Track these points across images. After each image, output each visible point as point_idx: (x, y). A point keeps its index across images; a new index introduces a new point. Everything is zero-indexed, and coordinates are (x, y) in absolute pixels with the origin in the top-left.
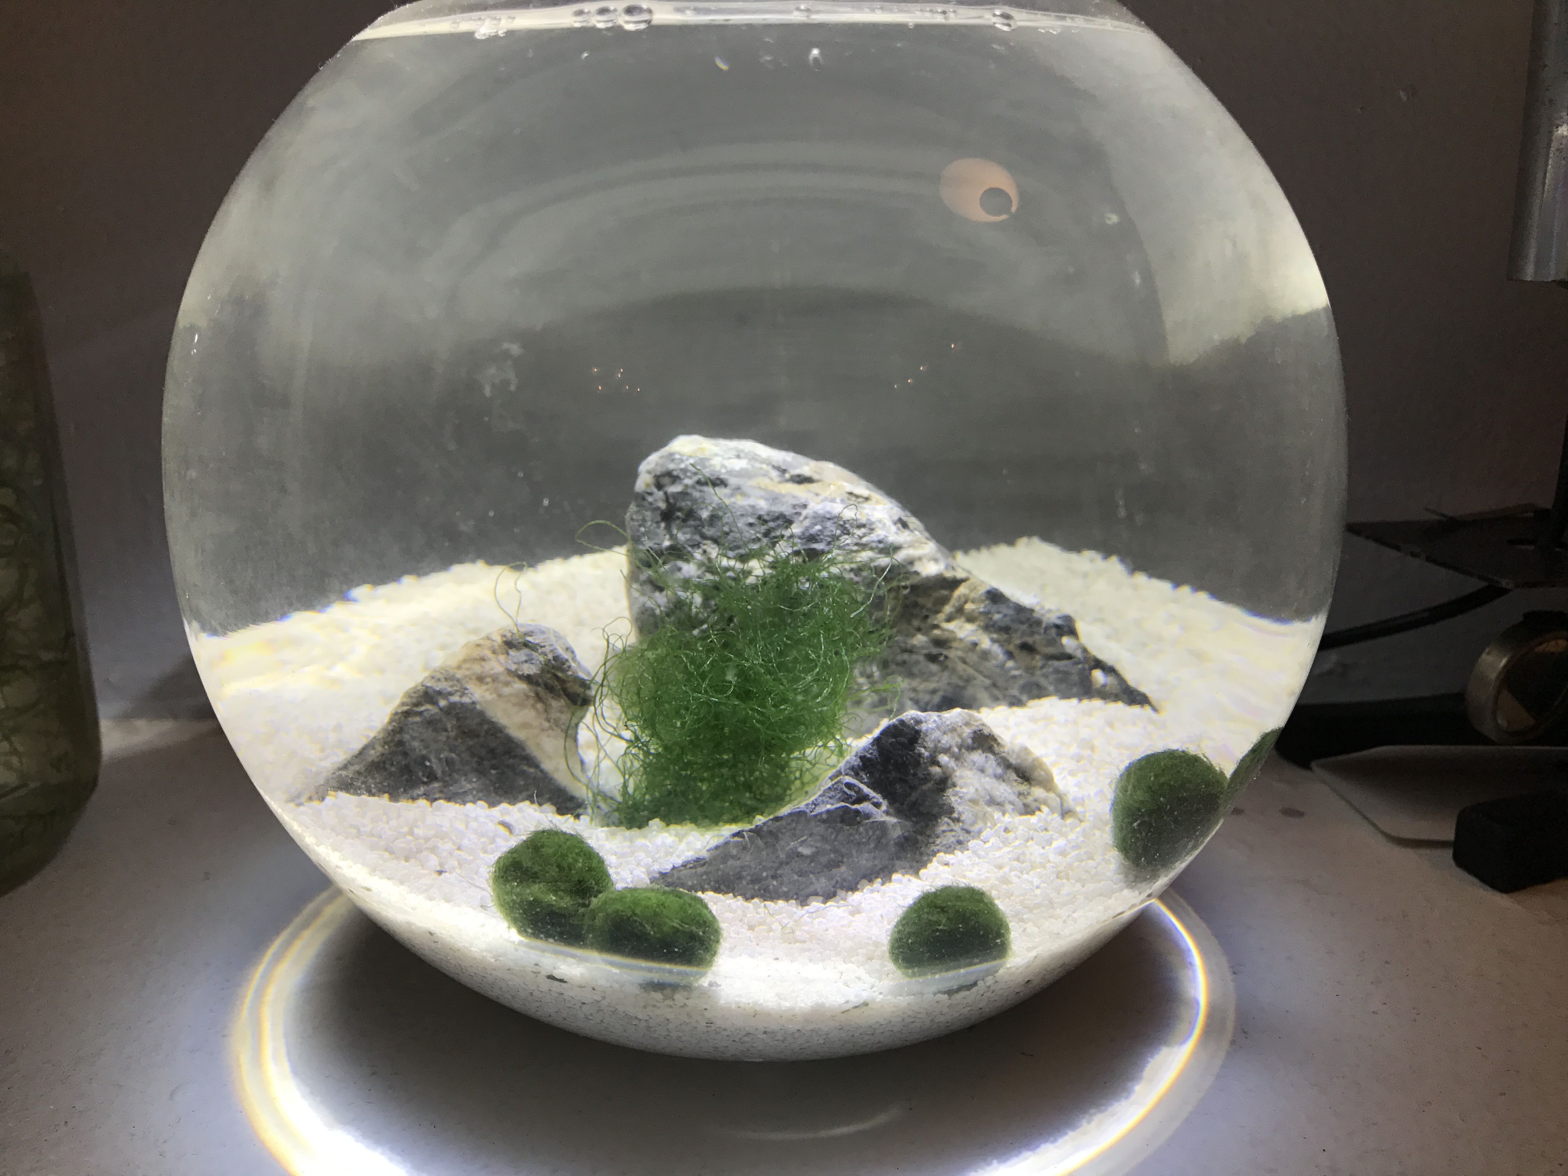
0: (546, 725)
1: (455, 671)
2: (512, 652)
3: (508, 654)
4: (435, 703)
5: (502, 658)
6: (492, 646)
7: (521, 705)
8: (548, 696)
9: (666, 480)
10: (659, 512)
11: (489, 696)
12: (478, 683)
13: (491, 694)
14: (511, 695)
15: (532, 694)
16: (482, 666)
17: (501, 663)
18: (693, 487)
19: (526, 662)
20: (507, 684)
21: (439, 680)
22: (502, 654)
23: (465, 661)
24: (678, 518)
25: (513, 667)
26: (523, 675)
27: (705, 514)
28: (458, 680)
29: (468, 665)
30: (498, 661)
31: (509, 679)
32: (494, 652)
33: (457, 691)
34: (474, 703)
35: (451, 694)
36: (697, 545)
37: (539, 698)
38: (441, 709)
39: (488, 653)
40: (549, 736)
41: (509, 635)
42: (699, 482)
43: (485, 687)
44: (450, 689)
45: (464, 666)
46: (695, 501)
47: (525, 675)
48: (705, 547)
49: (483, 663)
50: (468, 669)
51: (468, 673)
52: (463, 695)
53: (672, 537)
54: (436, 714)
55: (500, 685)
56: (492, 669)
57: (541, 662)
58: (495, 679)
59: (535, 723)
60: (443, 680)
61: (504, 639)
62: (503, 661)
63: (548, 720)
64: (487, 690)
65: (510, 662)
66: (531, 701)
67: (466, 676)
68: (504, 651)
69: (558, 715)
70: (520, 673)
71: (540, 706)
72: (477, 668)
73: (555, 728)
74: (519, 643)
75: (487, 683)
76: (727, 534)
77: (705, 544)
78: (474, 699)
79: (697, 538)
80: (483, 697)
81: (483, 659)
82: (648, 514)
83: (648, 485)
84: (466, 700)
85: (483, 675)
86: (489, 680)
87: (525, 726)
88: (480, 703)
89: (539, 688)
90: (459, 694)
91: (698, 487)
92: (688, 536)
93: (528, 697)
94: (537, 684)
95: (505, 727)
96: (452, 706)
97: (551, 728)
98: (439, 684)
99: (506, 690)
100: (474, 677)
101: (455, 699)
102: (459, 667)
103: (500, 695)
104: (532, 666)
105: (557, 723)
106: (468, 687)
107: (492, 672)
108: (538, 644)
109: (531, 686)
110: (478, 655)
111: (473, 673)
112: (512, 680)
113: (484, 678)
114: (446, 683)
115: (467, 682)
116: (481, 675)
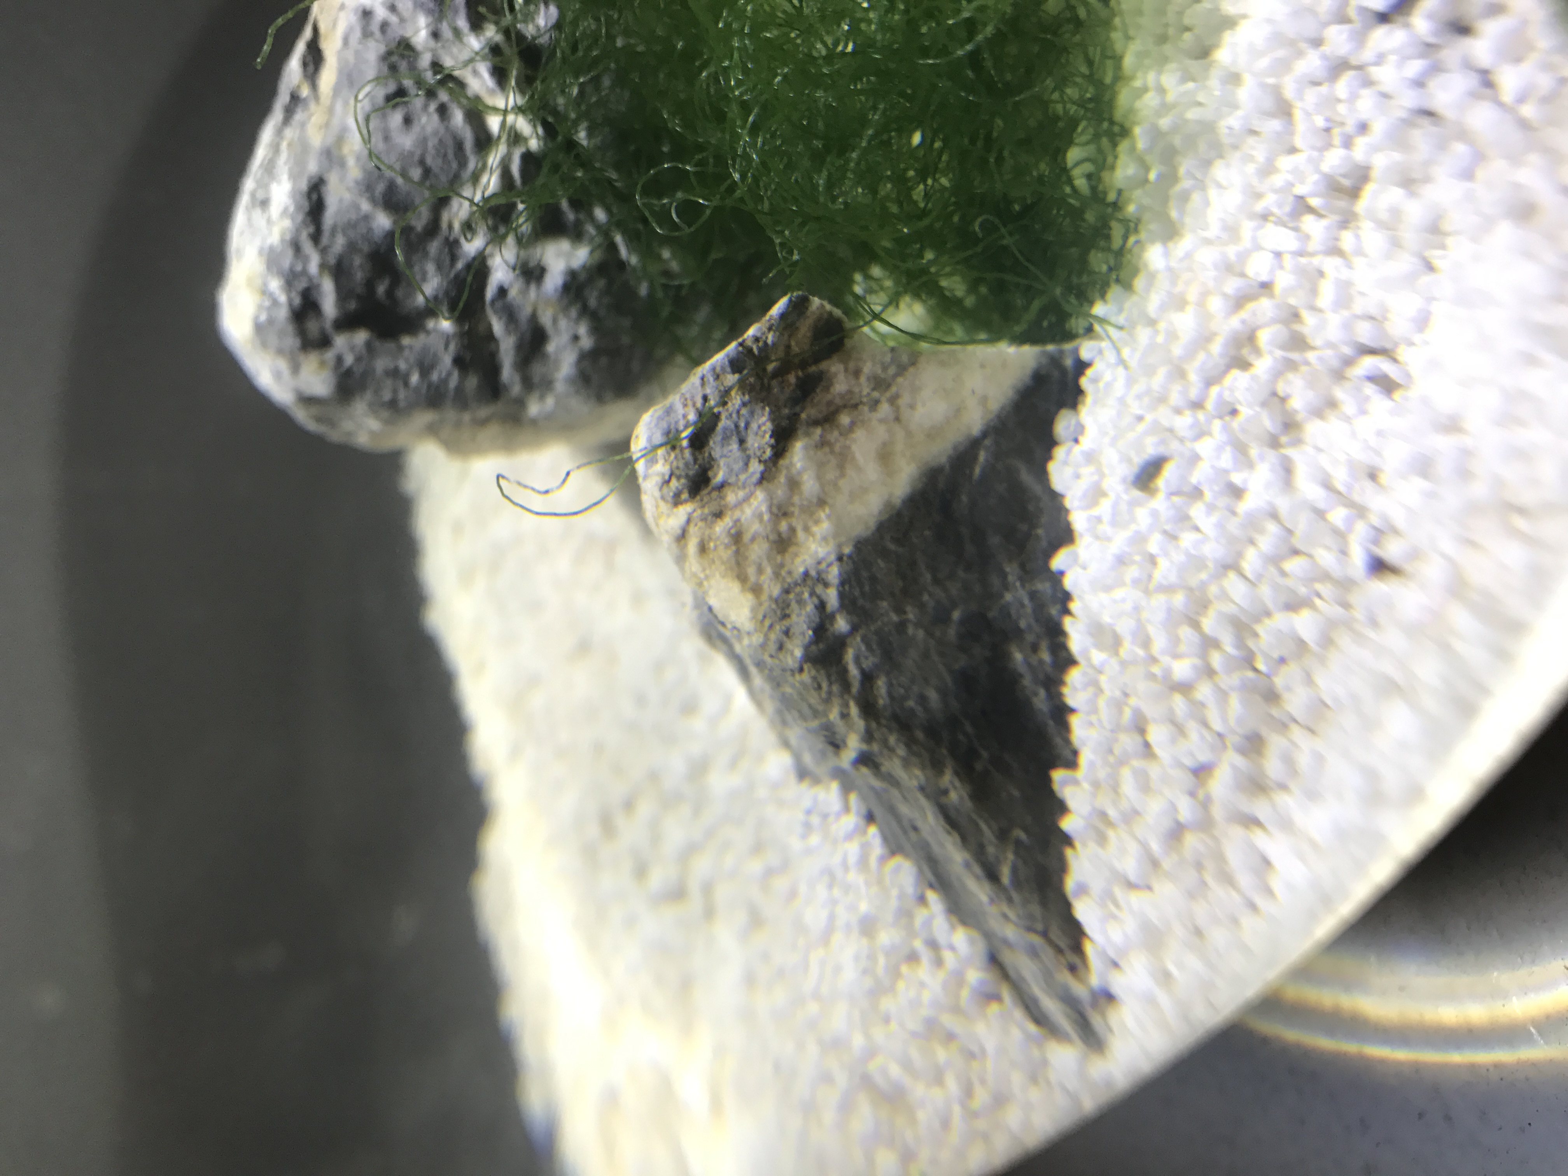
0: (885, 408)
1: (764, 597)
2: (719, 476)
3: (722, 486)
4: (841, 643)
5: (731, 497)
6: (704, 519)
7: (844, 459)
8: (823, 398)
9: (312, 327)
10: (377, 344)
11: (824, 527)
12: (792, 549)
13: (817, 522)
14: (819, 478)
15: (818, 431)
16: (753, 539)
17: (746, 499)
18: (323, 251)
19: (742, 442)
20: (794, 484)
21: (787, 633)
22: (722, 498)
23: (742, 578)
24: (390, 293)
25: (756, 467)
26: (772, 446)
27: (383, 221)
28: (787, 591)
29: (751, 571)
30: (739, 504)
31: (781, 480)
32: (719, 515)
33: (812, 594)
34: (840, 559)
35: (821, 606)
36: (452, 246)
37: (828, 419)
38: (854, 628)
39: (720, 528)
40: (912, 407)
41: (675, 484)
42: (316, 237)
43: (801, 535)
44: (810, 608)
45: (752, 578)
47: (773, 442)
48: (457, 226)
49: (746, 537)
50: (760, 571)
51: (769, 571)
52: (821, 581)
53: (430, 311)
54: (864, 639)
55: (796, 499)
56: (760, 516)
57: (744, 404)
58: (781, 512)
59: (881, 432)
60: (786, 623)
61: (685, 496)
62: (741, 494)
63: (875, 404)
64: (806, 529)
65: (743, 477)
66: (834, 436)
67: (777, 575)
68: (715, 494)
69: (863, 379)
70: (769, 453)
71: (845, 419)
72: (758, 551)
73: (894, 389)
74: (695, 460)
75: (792, 530)
77: (450, 227)
78: (833, 557)
79: (434, 247)
80: (825, 539)
81: (737, 537)
82: (381, 364)
83: (322, 364)
84: (834, 573)
85: (773, 537)
86: (783, 526)
87: (885, 456)
88: (840, 546)
89: (803, 416)
90: (819, 589)
93: (823, 443)
94: (794, 418)
95: (888, 504)
96: (847, 603)
97: (893, 400)
98: (795, 630)
99: (809, 485)
100: (779, 558)
101: (832, 596)
102: (756, 590)
103: (821, 503)
104: (755, 425)
105: (880, 384)
106: (801, 570)
107: (766, 517)
108: (700, 414)
109: (800, 432)
110: (727, 547)
111: (769, 558)
112: (784, 472)
113: (779, 534)
114: (794, 617)
115: (790, 573)
116: (775, 542)
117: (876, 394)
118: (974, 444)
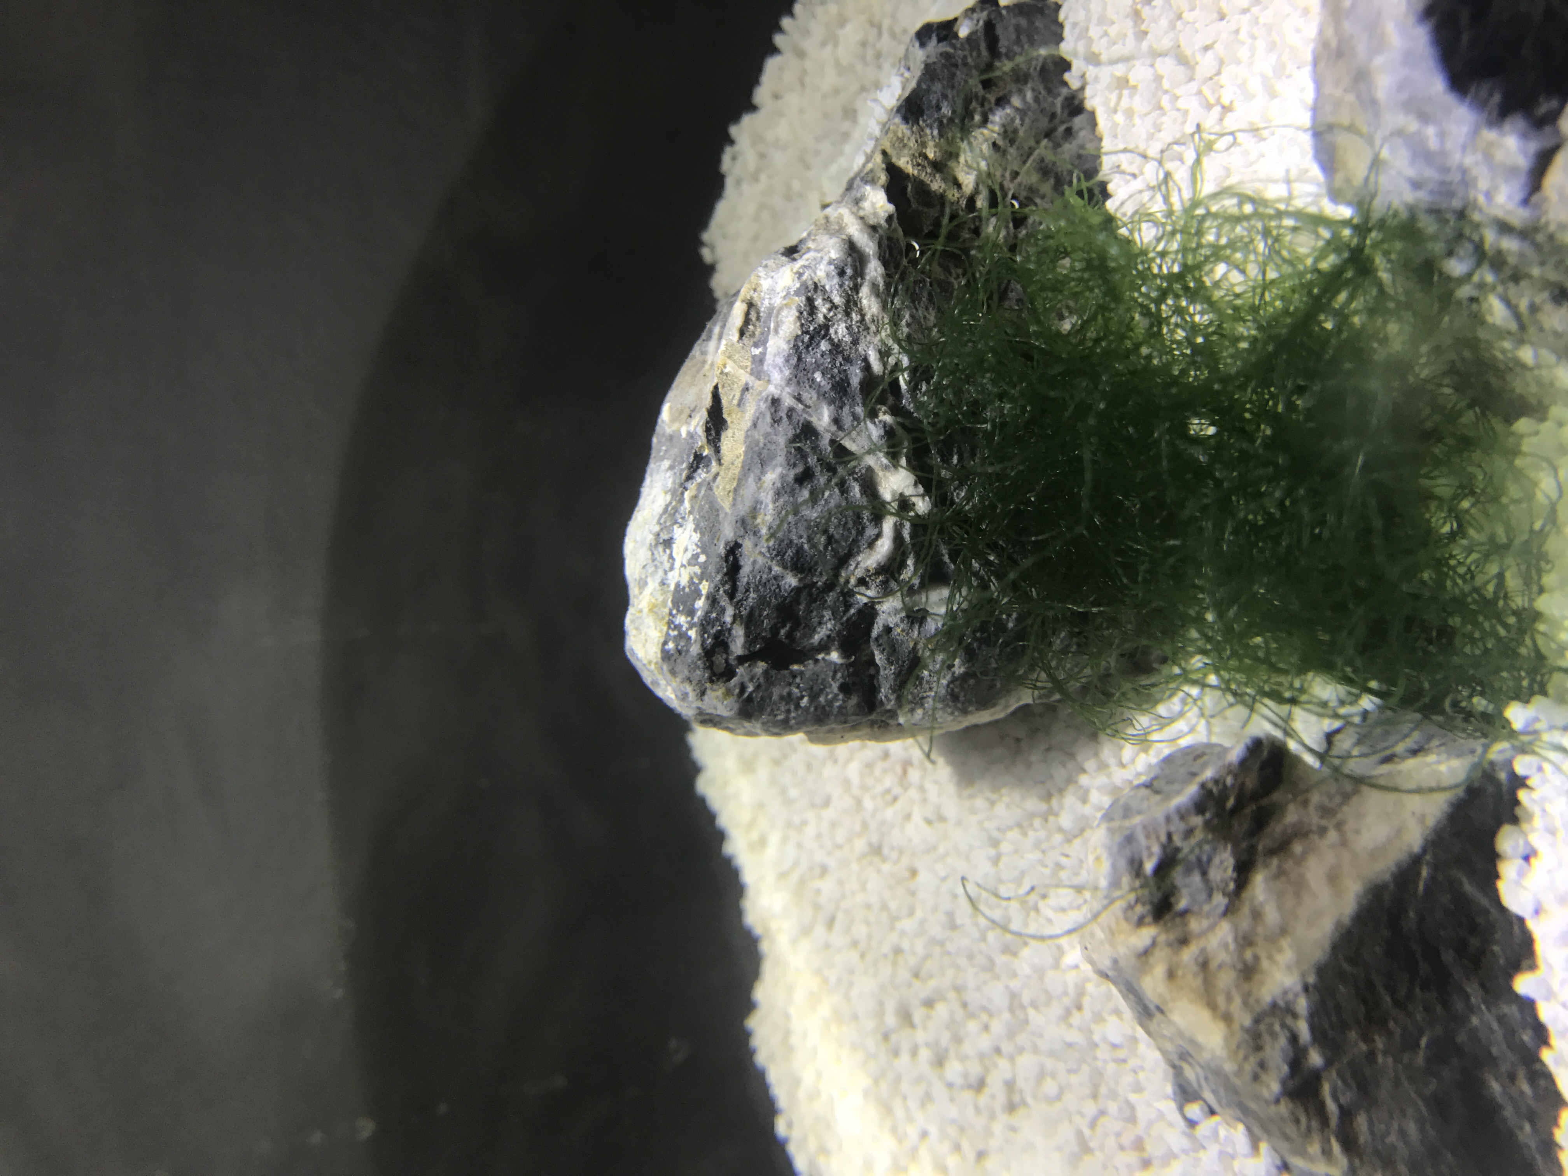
0: (1332, 835)
1: (1236, 1026)
2: (1182, 903)
3: (1184, 913)
4: (1317, 1076)
5: (1194, 925)
6: (1169, 945)
7: (1300, 887)
8: (1276, 829)
9: (719, 660)
10: (773, 672)
11: (1286, 955)
12: (1257, 977)
13: (1280, 950)
14: (1280, 908)
15: (1275, 862)
16: (1220, 967)
17: (1212, 928)
18: (738, 605)
19: (1204, 873)
20: (1257, 915)
21: (1262, 1065)
22: (1185, 924)
23: (1212, 1006)
24: (789, 635)
25: (1220, 900)
26: (1236, 881)
27: (791, 581)
28: (1257, 1021)
29: (1221, 1000)
30: (1203, 933)
31: (1246, 910)
32: (1184, 941)
33: (1284, 1025)
34: (1306, 988)
35: (1294, 1039)
36: (847, 595)
37: (1281, 848)
38: (1329, 1063)
39: (1188, 954)
40: (1358, 832)
41: (1139, 909)
42: (731, 595)
43: (1265, 963)
44: (1283, 1041)
45: (1223, 1007)
46: (762, 601)
47: (1235, 875)
48: (853, 581)
49: (1213, 965)
50: (1229, 999)
51: (1238, 1001)
52: (1290, 1011)
53: (824, 647)
54: (1340, 1075)
55: (1260, 930)
56: (1226, 946)
58: (1246, 941)
60: (1260, 1055)
61: (1149, 919)
62: (1205, 923)
63: (1323, 831)
64: (1270, 958)
65: (1206, 908)
66: (1289, 865)
67: (1245, 1003)
68: (1178, 920)
69: (1311, 808)
70: (1232, 886)
71: (1297, 848)
72: (1226, 979)
73: (1339, 816)
74: (1159, 888)
75: (1256, 958)
76: (830, 539)
77: (847, 581)
78: (1299, 988)
79: (831, 598)
80: (1289, 968)
81: (1204, 965)
82: (777, 692)
83: (728, 693)
84: (1302, 1005)
85: (1240, 966)
86: (1248, 955)
87: (1333, 878)
88: (1303, 975)
89: (1260, 848)
90: (1289, 1021)
91: (739, 596)
92: (827, 614)
93: (1280, 873)
94: (1252, 850)
95: (1338, 924)
96: (1319, 1035)
98: (1270, 1063)
99: (1272, 916)
100: (1246, 987)
101: (1303, 1029)
102: (1227, 1018)
103: (1284, 931)
104: (1216, 861)
105: (1326, 812)
106: (1270, 999)
107: (1232, 946)
108: (1164, 847)
109: (1259, 865)
110: (1195, 975)
111: (1237, 987)
112: (1247, 903)
113: (1245, 964)
114: (1267, 1048)
115: (1258, 1001)
116: (1240, 971)
117: (1324, 822)
118: (1416, 861)
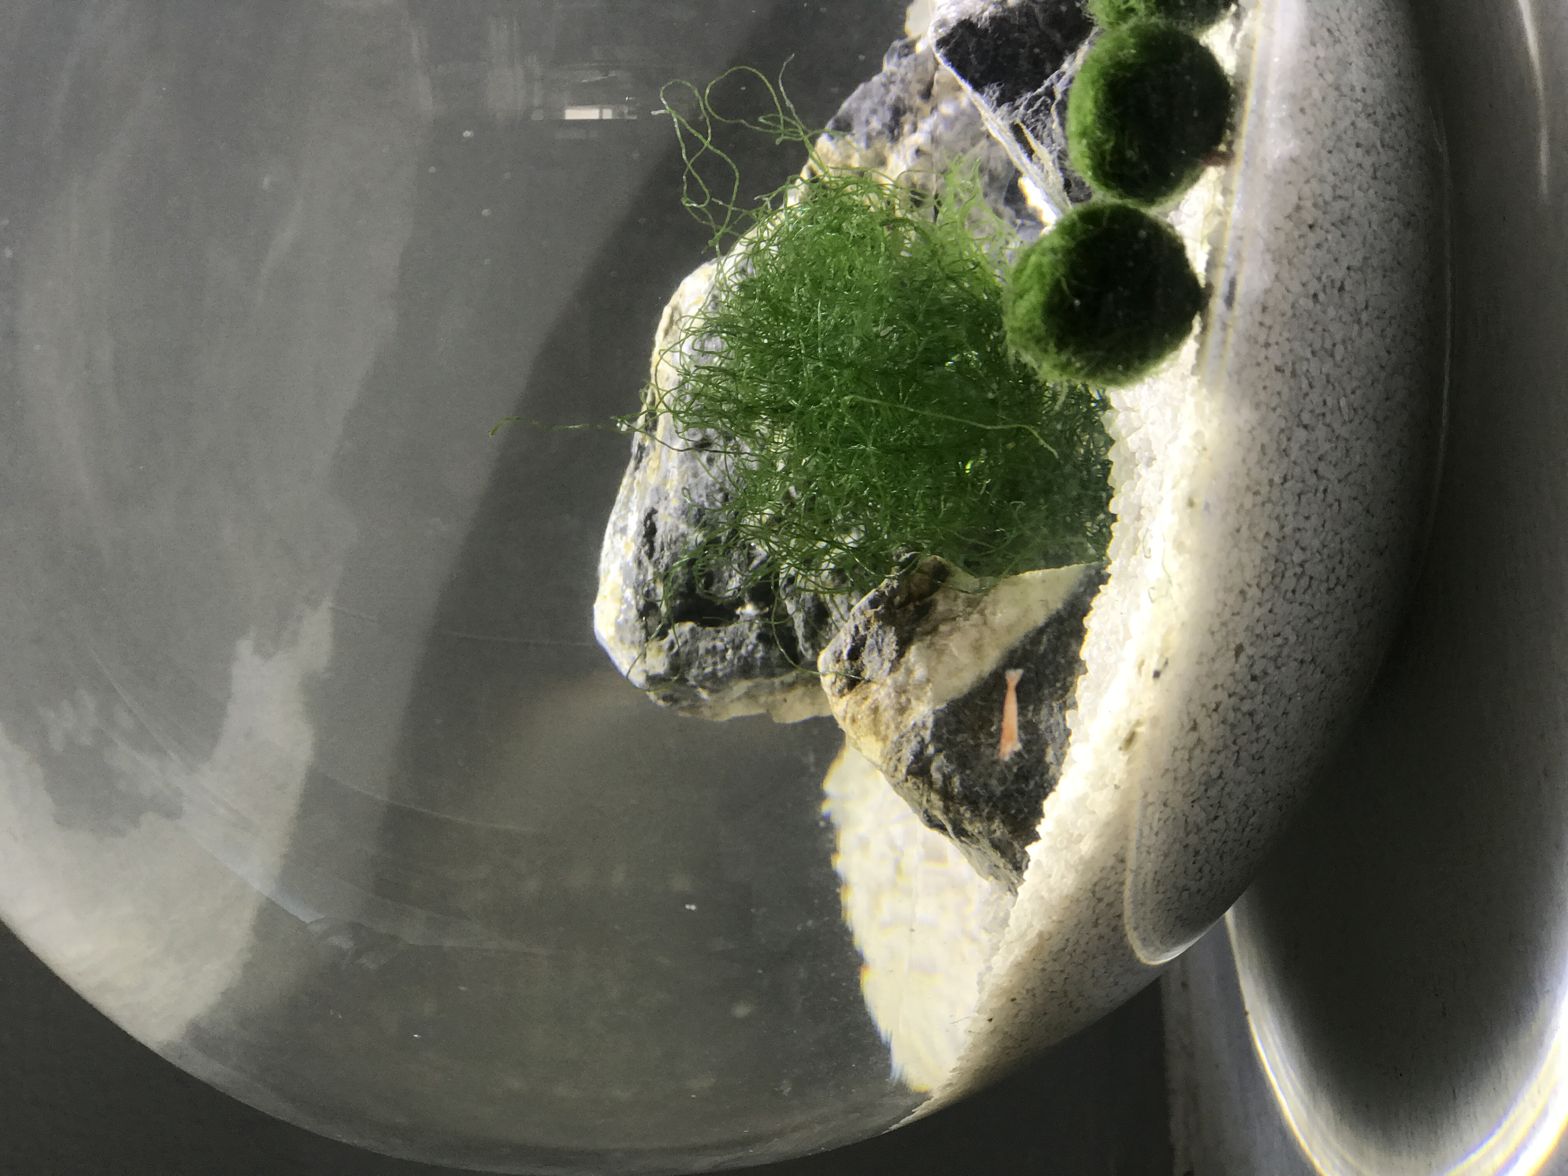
0: (975, 617)
1: (888, 743)
2: (867, 674)
3: (869, 681)
4: (930, 760)
5: (874, 687)
6: (857, 703)
7: (943, 654)
8: (931, 617)
11: (928, 696)
12: (907, 713)
13: (924, 692)
14: (927, 668)
15: (929, 637)
16: (885, 710)
17: (881, 686)
19: (880, 651)
20: (909, 672)
21: (899, 760)
22: (867, 687)
23: (877, 733)
25: (887, 665)
26: (897, 651)
28: (902, 737)
29: (883, 728)
30: (876, 690)
31: (902, 670)
32: (865, 699)
33: (917, 735)
34: (936, 714)
35: (920, 742)
37: (934, 630)
38: (940, 751)
39: (866, 706)
40: (995, 614)
41: (840, 685)
43: (913, 703)
44: (914, 744)
45: (883, 733)
47: (897, 648)
49: (881, 708)
50: (888, 727)
51: (893, 726)
52: (923, 727)
54: (944, 756)
55: (911, 681)
56: (889, 695)
57: (880, 627)
58: (901, 690)
59: (973, 634)
60: (900, 755)
61: (848, 691)
62: (878, 683)
63: (968, 615)
64: (918, 699)
65: (879, 673)
66: (936, 639)
67: (897, 728)
68: (865, 686)
69: (959, 601)
70: (895, 655)
71: (945, 628)
72: (887, 715)
73: (982, 605)
74: (852, 666)
75: (909, 701)
78: (930, 713)
80: (928, 703)
81: (875, 710)
84: (930, 723)
85: (896, 706)
86: (903, 699)
87: (976, 648)
88: (937, 707)
89: (918, 629)
90: (921, 732)
93: (931, 645)
94: (912, 632)
95: (979, 678)
96: (937, 737)
97: (982, 613)
98: (904, 758)
99: (920, 672)
100: (899, 719)
101: (927, 735)
102: (884, 739)
103: (928, 681)
104: (886, 640)
105: (971, 602)
106: (912, 723)
107: (893, 695)
108: (854, 639)
109: (915, 640)
110: (869, 716)
111: (894, 719)
112: (904, 666)
113: (900, 703)
114: (904, 751)
115: (905, 726)
116: (897, 709)
117: (969, 609)
118: (1040, 632)
